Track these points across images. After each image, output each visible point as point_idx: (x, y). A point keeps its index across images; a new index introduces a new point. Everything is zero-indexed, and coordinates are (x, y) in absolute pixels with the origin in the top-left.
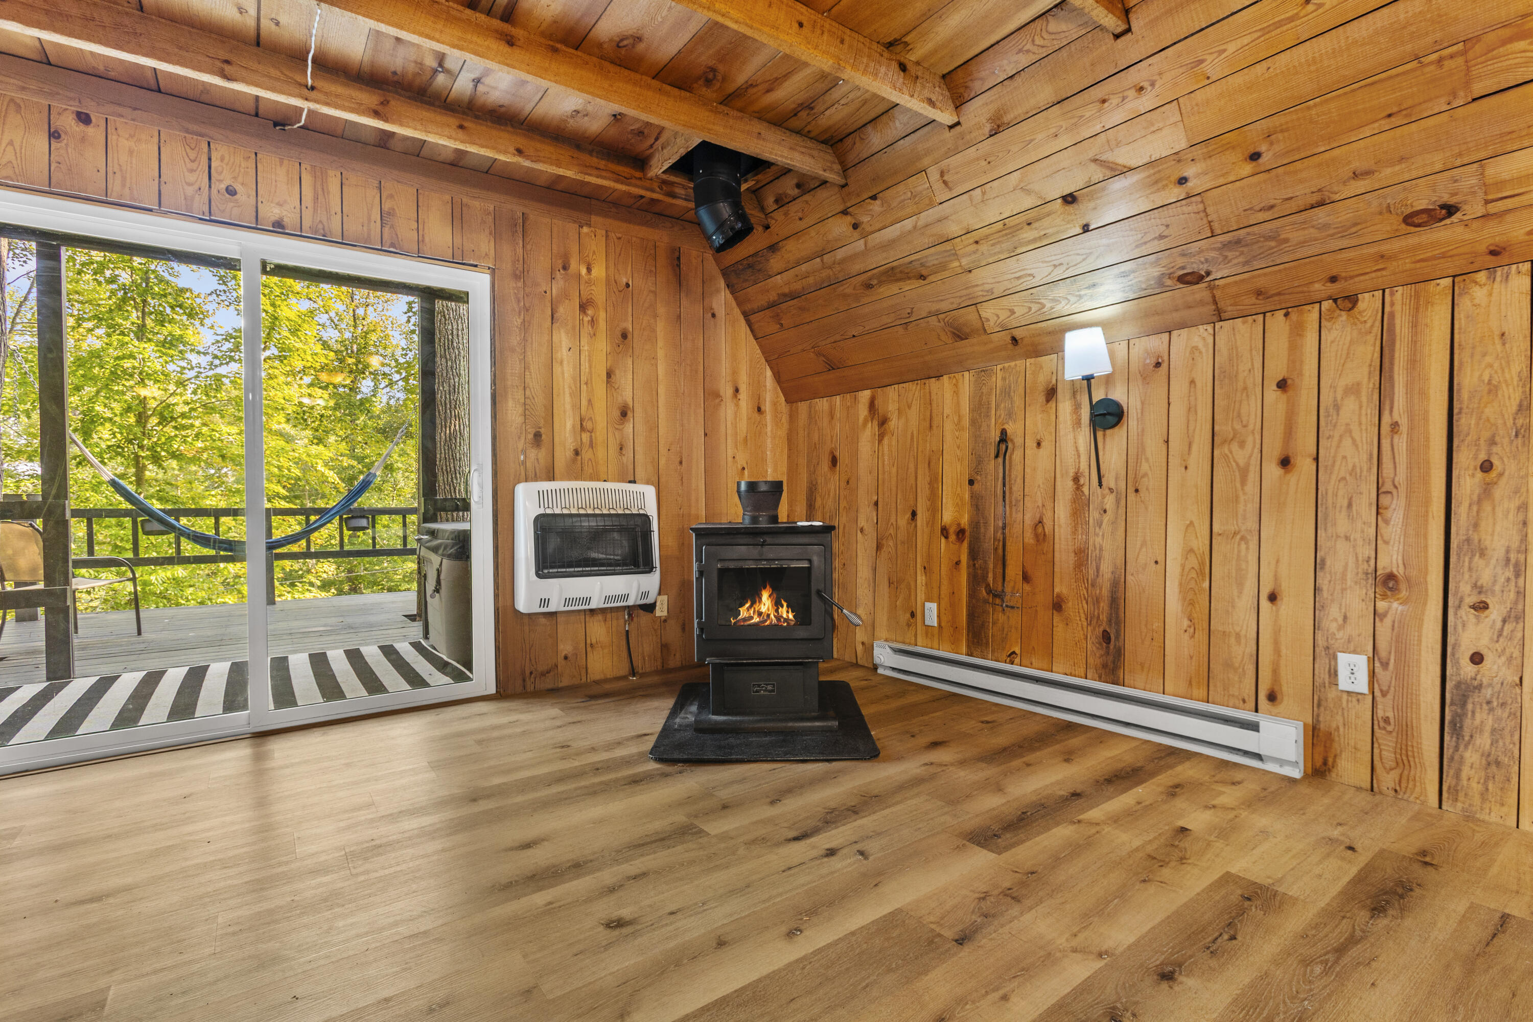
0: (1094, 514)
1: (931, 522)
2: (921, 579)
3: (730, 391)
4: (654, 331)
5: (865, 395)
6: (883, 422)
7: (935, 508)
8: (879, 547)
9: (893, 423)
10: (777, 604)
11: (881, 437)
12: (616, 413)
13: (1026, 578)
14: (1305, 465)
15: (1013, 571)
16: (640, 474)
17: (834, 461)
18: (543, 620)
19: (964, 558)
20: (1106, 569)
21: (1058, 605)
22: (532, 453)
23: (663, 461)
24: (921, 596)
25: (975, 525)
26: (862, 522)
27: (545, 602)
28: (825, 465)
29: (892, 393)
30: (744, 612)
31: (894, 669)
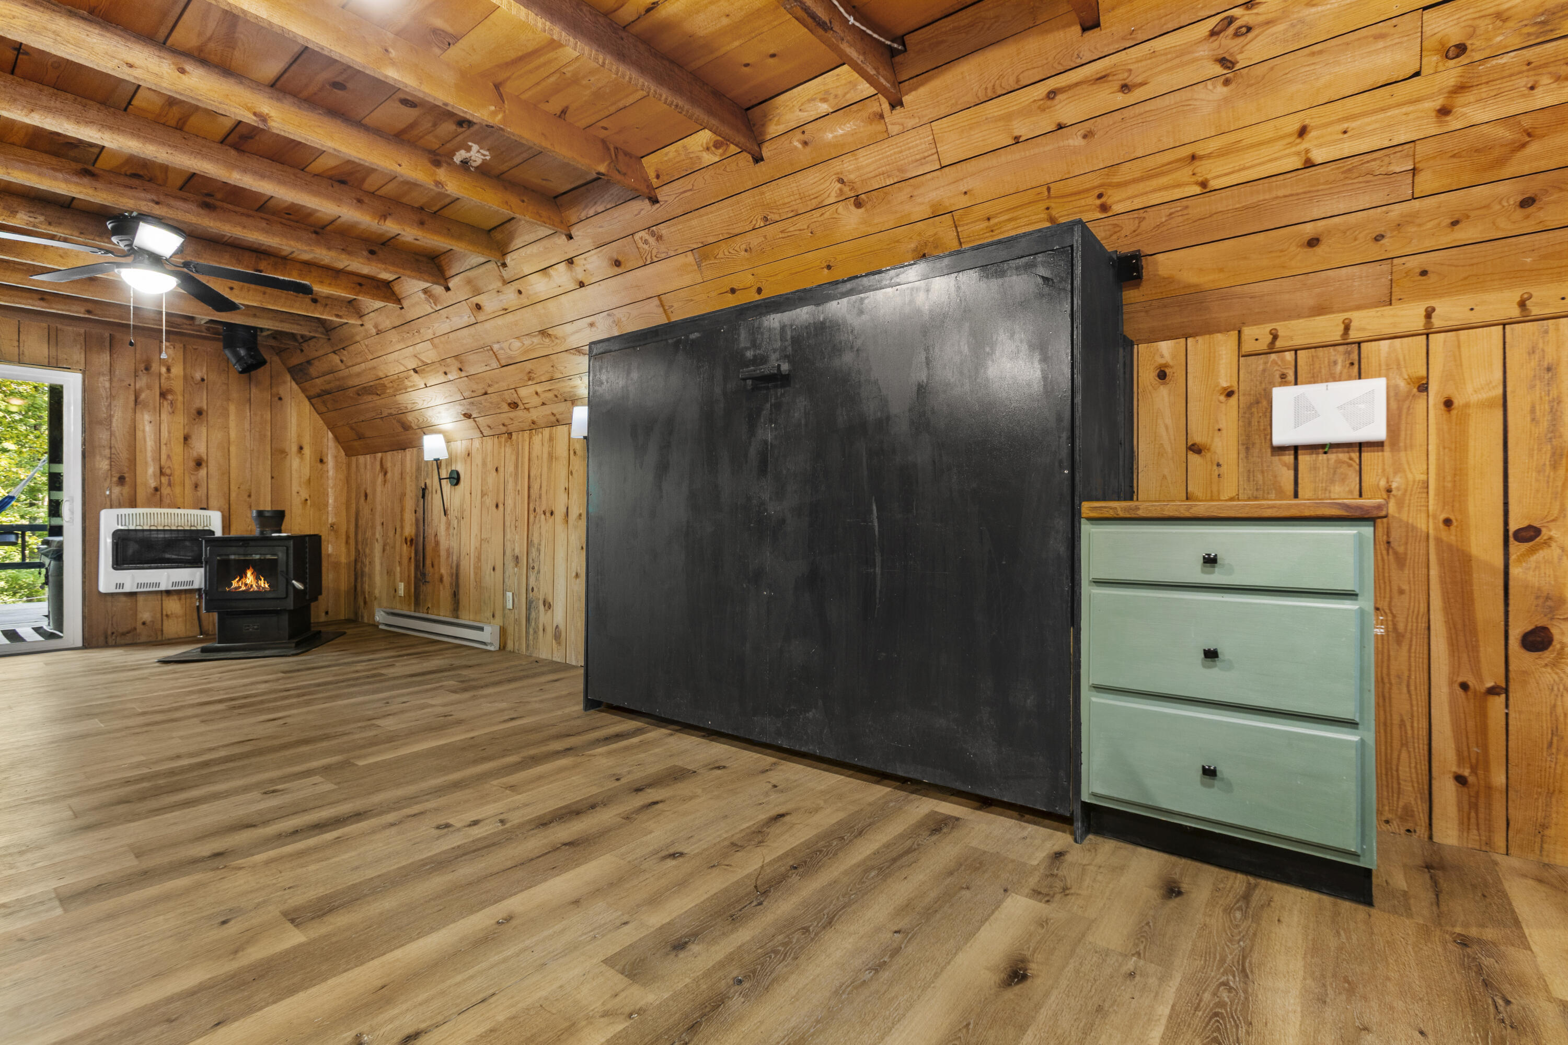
0: (451, 530)
1: (401, 535)
2: (398, 569)
3: (294, 448)
4: (227, 410)
5: (379, 455)
6: (385, 474)
7: (402, 527)
8: (384, 550)
9: (389, 475)
10: (257, 579)
11: (385, 481)
12: (192, 464)
13: (433, 566)
14: (501, 506)
15: (428, 562)
16: (213, 502)
17: (366, 496)
19: (413, 555)
20: (455, 558)
21: (441, 580)
22: (117, 490)
23: (233, 495)
24: (398, 578)
25: (417, 535)
26: (378, 536)
27: (121, 585)
28: (363, 498)
29: (389, 454)
30: (235, 584)
31: (386, 625)
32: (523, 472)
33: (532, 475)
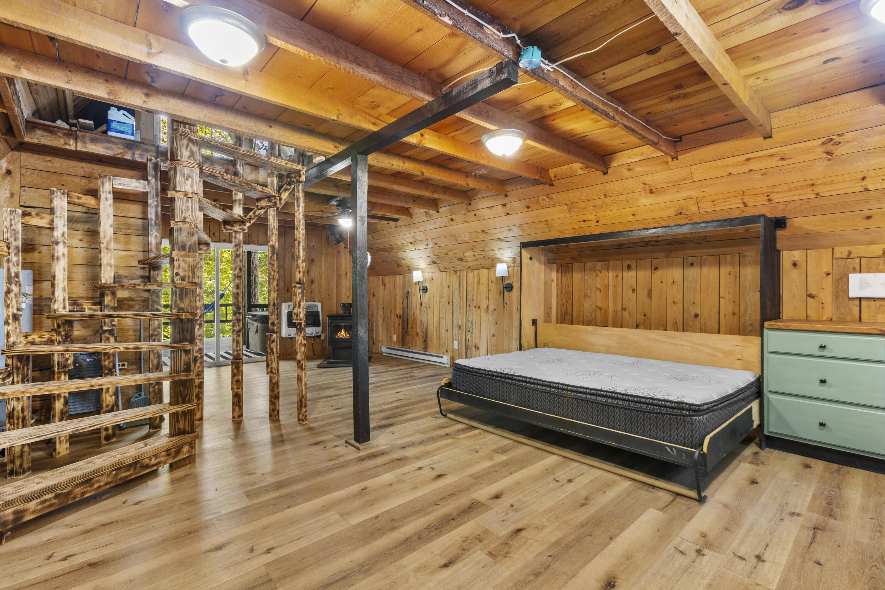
0: (423, 312)
1: (395, 313)
2: (393, 328)
3: (344, 274)
4: (321, 258)
5: (382, 277)
6: (385, 285)
7: (395, 310)
8: (384, 320)
9: (387, 286)
10: (345, 333)
11: (384, 289)
12: (310, 283)
13: (412, 328)
14: (451, 303)
15: (410, 326)
16: (317, 299)
17: (374, 295)
18: (289, 340)
19: (401, 323)
20: (425, 325)
21: (417, 334)
22: (286, 294)
23: (323, 295)
24: (392, 333)
25: (403, 314)
26: (380, 313)
27: (290, 334)
28: (372, 296)
29: (387, 277)
30: (339, 334)
31: (387, 353)
32: (463, 288)
33: (468, 290)
